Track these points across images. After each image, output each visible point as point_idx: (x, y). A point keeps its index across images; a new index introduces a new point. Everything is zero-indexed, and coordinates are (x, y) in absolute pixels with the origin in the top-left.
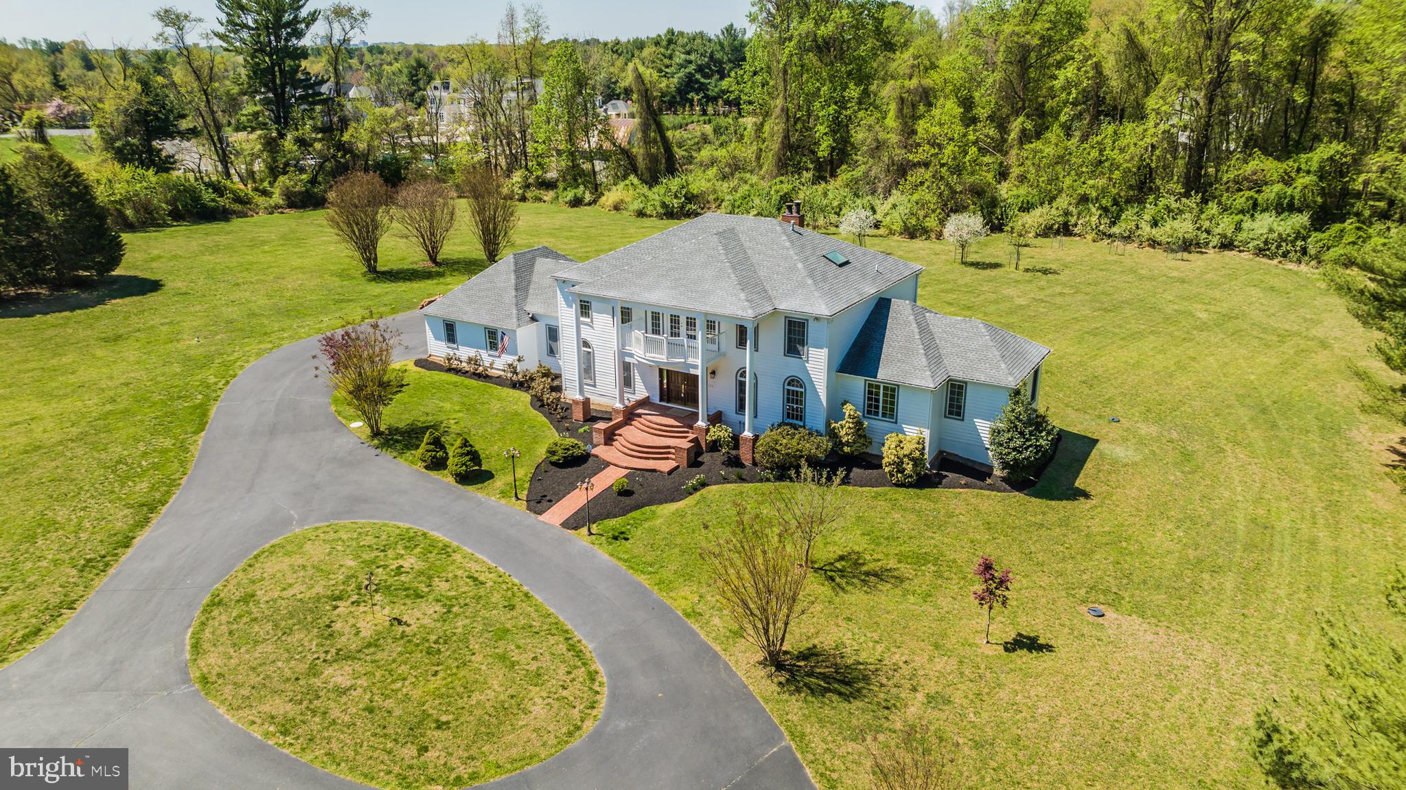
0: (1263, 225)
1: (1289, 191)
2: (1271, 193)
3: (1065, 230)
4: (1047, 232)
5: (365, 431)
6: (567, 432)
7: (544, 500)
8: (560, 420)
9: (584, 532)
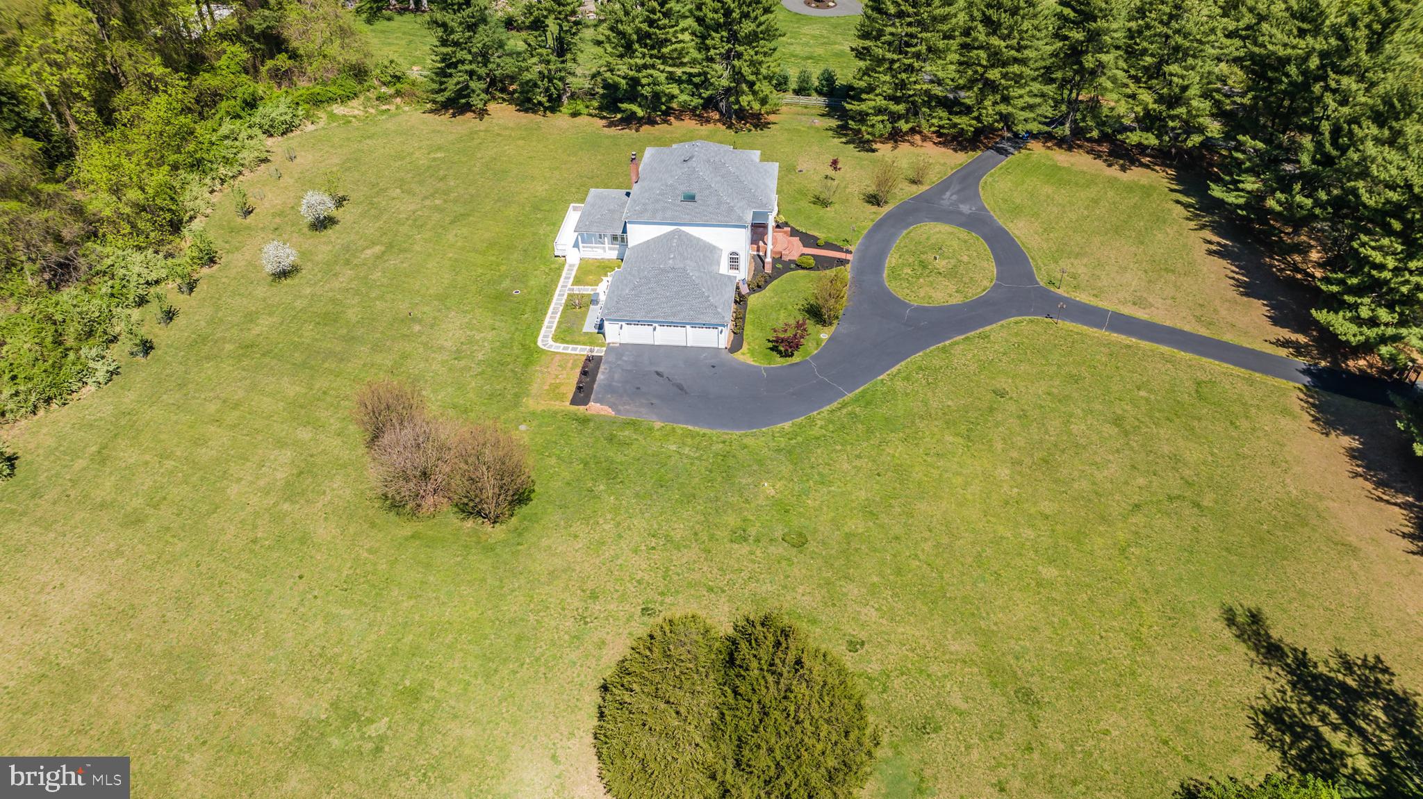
5: (827, 329)
6: (781, 271)
7: (840, 261)
8: (771, 277)
9: (851, 248)
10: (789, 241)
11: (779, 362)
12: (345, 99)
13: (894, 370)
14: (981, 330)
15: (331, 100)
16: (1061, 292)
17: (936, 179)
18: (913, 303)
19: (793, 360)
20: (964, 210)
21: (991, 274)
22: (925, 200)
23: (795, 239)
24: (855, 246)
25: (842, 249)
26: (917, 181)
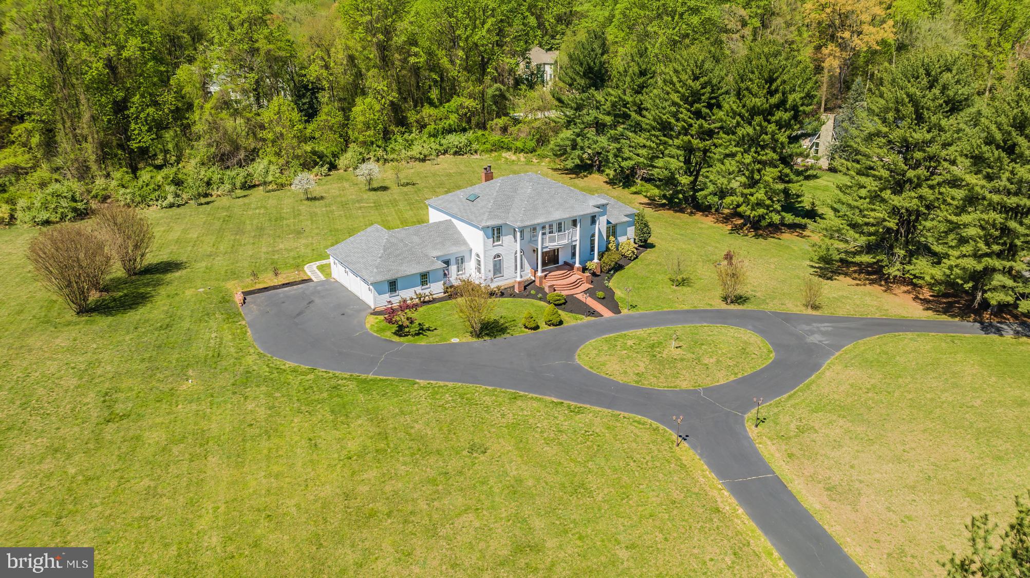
1: (450, 122)
2: (443, 125)
5: (469, 339)
6: (529, 296)
7: (592, 313)
8: (513, 295)
9: (625, 311)
10: (575, 284)
11: (389, 335)
12: (518, 150)
13: (441, 383)
14: (588, 406)
15: (509, 149)
16: (752, 431)
17: (841, 313)
18: (578, 361)
19: (396, 339)
20: (815, 339)
21: (708, 382)
22: (788, 317)
23: (587, 286)
24: (632, 312)
25: (615, 309)
26: (815, 307)
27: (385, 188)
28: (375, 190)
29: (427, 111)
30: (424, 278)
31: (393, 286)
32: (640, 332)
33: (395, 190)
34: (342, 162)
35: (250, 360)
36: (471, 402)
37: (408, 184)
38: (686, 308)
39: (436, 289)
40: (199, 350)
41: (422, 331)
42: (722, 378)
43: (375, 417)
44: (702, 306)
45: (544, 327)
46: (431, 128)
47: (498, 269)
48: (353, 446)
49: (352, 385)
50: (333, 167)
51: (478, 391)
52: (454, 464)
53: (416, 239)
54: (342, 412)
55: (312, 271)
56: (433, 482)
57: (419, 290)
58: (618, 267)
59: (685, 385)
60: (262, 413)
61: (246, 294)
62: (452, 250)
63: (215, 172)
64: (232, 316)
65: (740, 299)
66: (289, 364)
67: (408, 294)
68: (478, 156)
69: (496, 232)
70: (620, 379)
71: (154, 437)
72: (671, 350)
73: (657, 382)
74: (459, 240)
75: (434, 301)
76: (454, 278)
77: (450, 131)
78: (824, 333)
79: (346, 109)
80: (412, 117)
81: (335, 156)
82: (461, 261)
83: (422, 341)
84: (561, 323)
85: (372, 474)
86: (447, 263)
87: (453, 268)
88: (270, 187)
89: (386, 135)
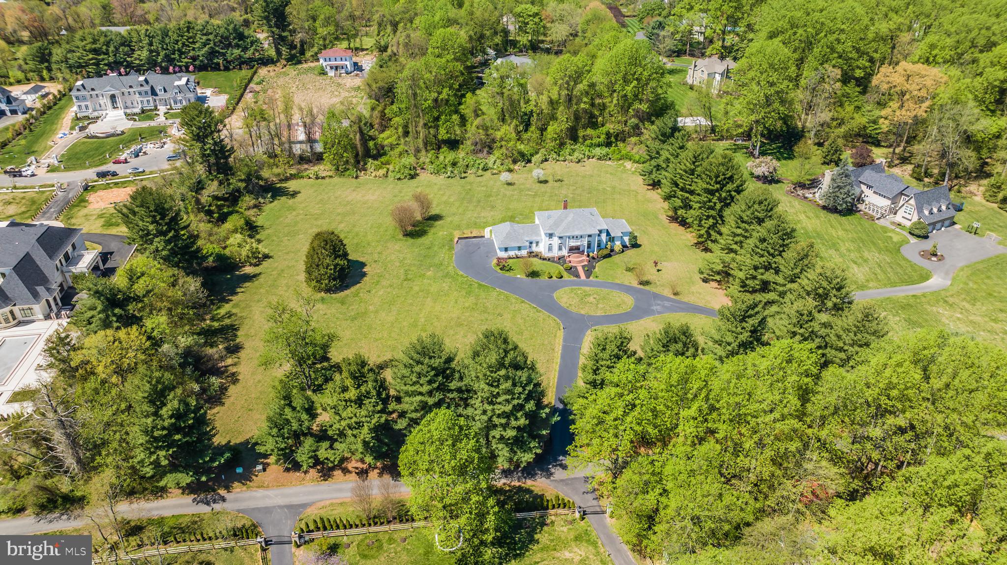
0: (598, 151)
1: (600, 140)
2: (596, 141)
3: (546, 160)
4: (542, 162)
5: (524, 277)
6: (559, 263)
7: (578, 276)
8: (553, 261)
9: (591, 278)
10: (582, 261)
11: (498, 268)
12: (635, 162)
13: (504, 291)
14: (544, 311)
16: (589, 332)
17: (685, 300)
18: (555, 295)
19: (499, 271)
20: (654, 308)
21: (592, 314)
22: (656, 296)
23: (586, 263)
24: (595, 279)
25: (588, 277)
26: (676, 294)
27: (546, 182)
28: (541, 182)
29: (589, 131)
30: (519, 248)
31: (506, 249)
32: (587, 289)
33: (551, 183)
34: (534, 159)
35: (450, 268)
36: (508, 300)
37: (559, 180)
38: (619, 282)
39: (524, 253)
40: (436, 261)
41: (510, 269)
42: (599, 313)
43: (477, 297)
44: (626, 283)
45: (554, 278)
46: (588, 142)
47: (550, 249)
48: (467, 305)
49: (476, 285)
50: (529, 161)
51: (513, 298)
52: (491, 317)
53: (521, 231)
54: (469, 293)
55: (487, 233)
56: (482, 320)
57: (517, 252)
58: (609, 256)
59: (583, 312)
60: (447, 288)
61: (459, 238)
62: (534, 238)
63: (470, 159)
64: (451, 248)
65: (647, 283)
66: (461, 273)
67: (512, 253)
68: (609, 163)
69: (551, 236)
70: (563, 305)
71: (416, 288)
72: (591, 299)
73: (574, 309)
74: (539, 235)
75: (522, 257)
76: (534, 248)
77: (599, 146)
78: (663, 306)
79: (543, 130)
80: (581, 133)
81: (532, 155)
82: (537, 243)
83: (508, 274)
84: (562, 277)
85: (468, 314)
86: (531, 243)
87: (534, 245)
88: (495, 171)
89: (562, 145)
